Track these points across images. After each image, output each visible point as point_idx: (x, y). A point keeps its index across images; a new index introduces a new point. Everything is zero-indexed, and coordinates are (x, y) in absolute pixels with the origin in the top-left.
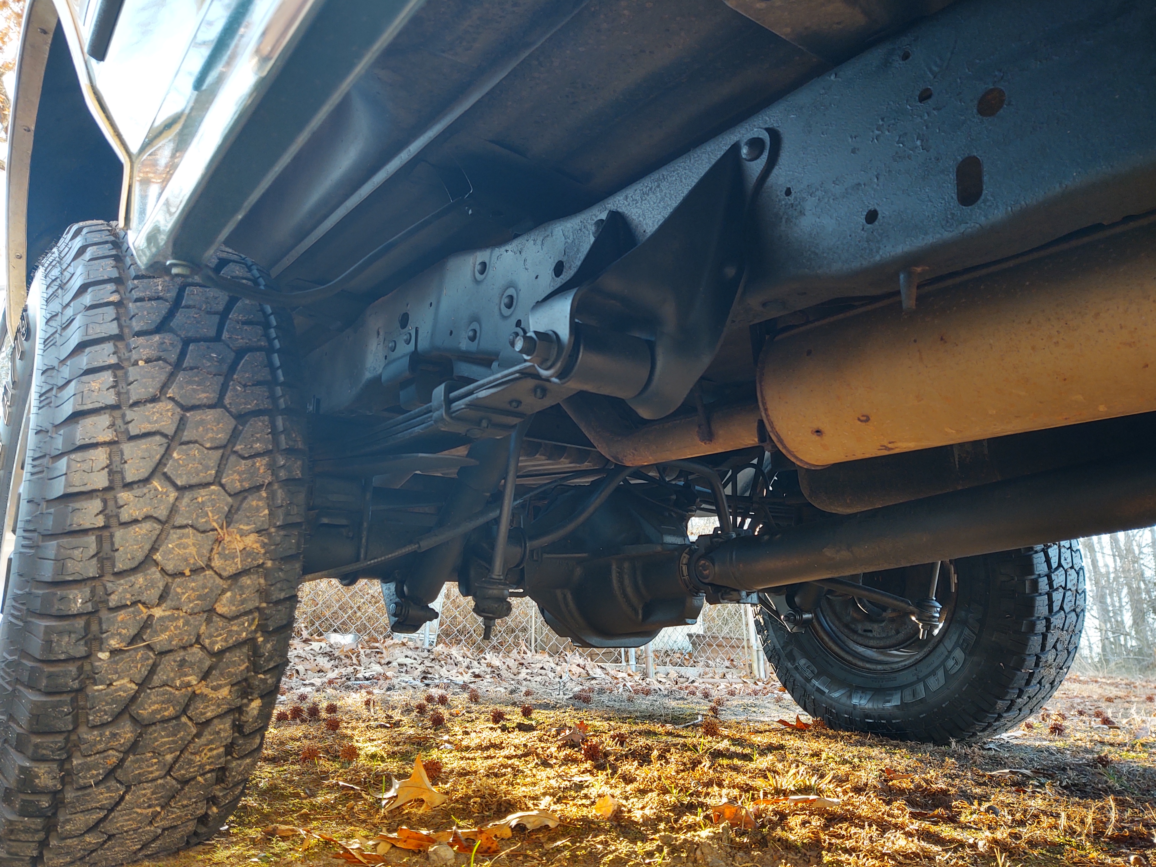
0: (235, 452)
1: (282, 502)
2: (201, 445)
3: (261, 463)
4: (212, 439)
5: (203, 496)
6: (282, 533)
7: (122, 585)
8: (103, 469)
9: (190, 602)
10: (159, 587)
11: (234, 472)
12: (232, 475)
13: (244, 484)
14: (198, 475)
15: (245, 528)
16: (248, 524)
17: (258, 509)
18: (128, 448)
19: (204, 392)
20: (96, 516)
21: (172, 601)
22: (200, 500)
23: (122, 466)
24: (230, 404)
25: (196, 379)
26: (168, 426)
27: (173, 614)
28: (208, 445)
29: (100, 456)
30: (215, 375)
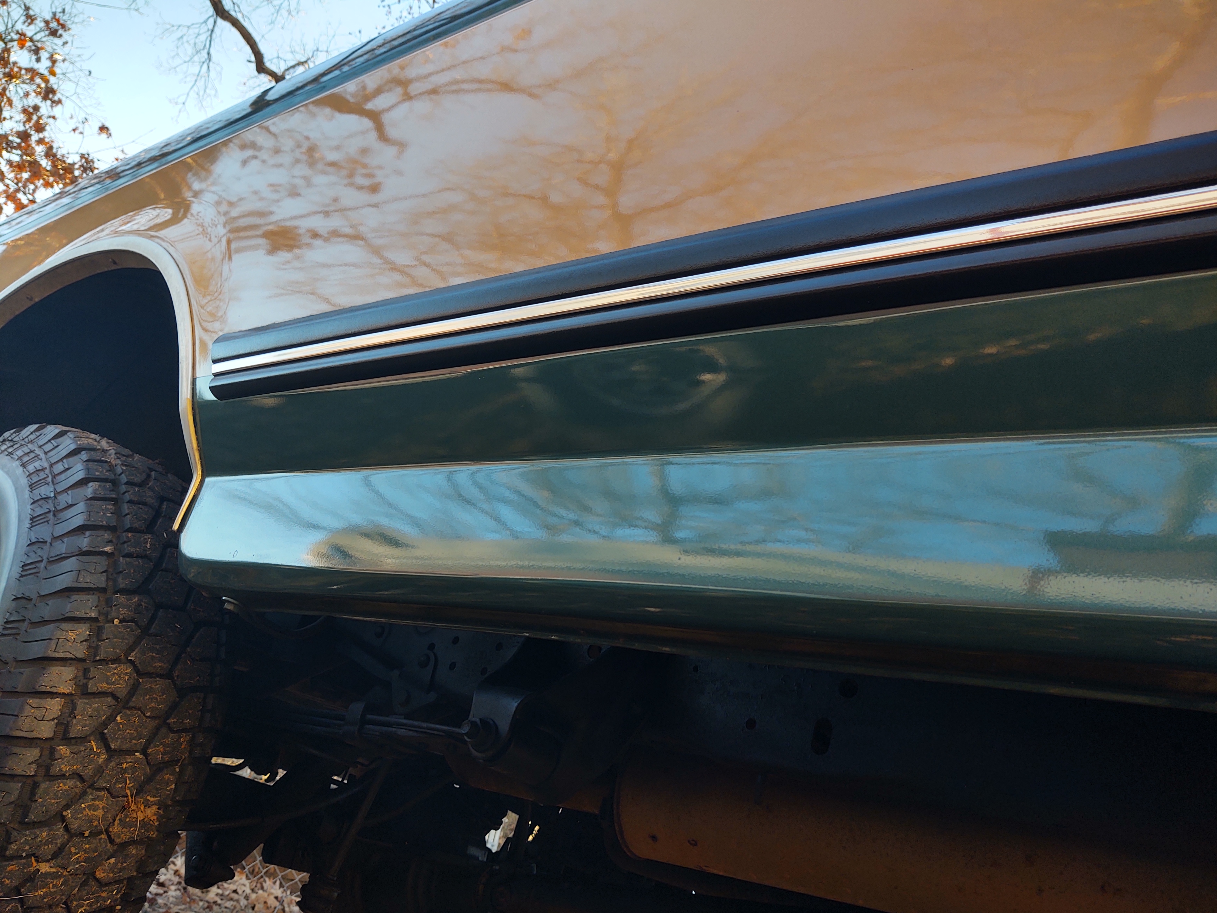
0: (168, 724)
1: (188, 779)
2: (142, 712)
3: (184, 738)
4: (153, 709)
5: (127, 763)
6: (178, 808)
7: (27, 836)
8: (53, 720)
9: (77, 863)
10: (57, 844)
11: (161, 744)
12: (158, 746)
13: (165, 757)
14: (130, 742)
15: (152, 799)
16: (155, 796)
17: (167, 783)
18: (81, 703)
19: (160, 661)
20: (30, 764)
21: (62, 859)
22: (124, 766)
23: (69, 719)
24: (178, 676)
25: (158, 647)
26: (121, 687)
27: (58, 872)
28: (148, 714)
29: (55, 706)
30: (173, 645)
